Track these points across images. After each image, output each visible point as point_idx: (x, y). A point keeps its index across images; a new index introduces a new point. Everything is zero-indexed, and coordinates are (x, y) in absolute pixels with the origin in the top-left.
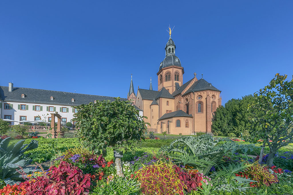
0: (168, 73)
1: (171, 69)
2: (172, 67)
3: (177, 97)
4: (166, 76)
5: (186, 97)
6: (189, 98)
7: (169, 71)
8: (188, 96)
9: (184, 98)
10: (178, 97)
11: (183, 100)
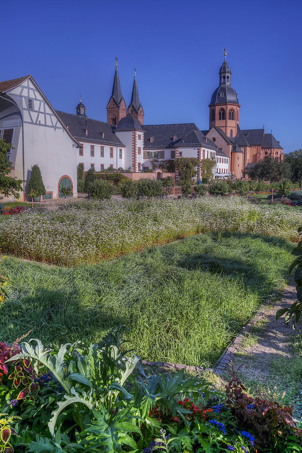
0: (231, 110)
1: (235, 106)
2: (236, 105)
3: (254, 147)
4: (230, 113)
5: (266, 150)
6: (269, 152)
7: (233, 108)
8: (268, 150)
9: (264, 150)
10: (256, 147)
11: (262, 152)
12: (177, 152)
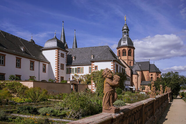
0: (130, 50)
1: (132, 48)
5: (152, 73)
11: (150, 75)
12: (93, 66)
